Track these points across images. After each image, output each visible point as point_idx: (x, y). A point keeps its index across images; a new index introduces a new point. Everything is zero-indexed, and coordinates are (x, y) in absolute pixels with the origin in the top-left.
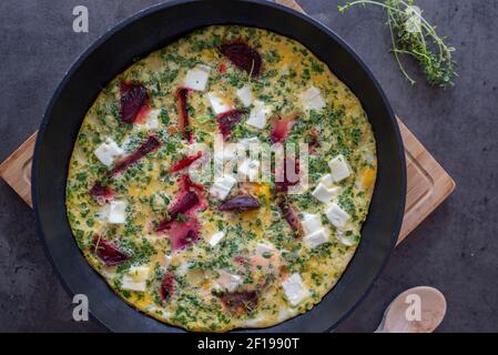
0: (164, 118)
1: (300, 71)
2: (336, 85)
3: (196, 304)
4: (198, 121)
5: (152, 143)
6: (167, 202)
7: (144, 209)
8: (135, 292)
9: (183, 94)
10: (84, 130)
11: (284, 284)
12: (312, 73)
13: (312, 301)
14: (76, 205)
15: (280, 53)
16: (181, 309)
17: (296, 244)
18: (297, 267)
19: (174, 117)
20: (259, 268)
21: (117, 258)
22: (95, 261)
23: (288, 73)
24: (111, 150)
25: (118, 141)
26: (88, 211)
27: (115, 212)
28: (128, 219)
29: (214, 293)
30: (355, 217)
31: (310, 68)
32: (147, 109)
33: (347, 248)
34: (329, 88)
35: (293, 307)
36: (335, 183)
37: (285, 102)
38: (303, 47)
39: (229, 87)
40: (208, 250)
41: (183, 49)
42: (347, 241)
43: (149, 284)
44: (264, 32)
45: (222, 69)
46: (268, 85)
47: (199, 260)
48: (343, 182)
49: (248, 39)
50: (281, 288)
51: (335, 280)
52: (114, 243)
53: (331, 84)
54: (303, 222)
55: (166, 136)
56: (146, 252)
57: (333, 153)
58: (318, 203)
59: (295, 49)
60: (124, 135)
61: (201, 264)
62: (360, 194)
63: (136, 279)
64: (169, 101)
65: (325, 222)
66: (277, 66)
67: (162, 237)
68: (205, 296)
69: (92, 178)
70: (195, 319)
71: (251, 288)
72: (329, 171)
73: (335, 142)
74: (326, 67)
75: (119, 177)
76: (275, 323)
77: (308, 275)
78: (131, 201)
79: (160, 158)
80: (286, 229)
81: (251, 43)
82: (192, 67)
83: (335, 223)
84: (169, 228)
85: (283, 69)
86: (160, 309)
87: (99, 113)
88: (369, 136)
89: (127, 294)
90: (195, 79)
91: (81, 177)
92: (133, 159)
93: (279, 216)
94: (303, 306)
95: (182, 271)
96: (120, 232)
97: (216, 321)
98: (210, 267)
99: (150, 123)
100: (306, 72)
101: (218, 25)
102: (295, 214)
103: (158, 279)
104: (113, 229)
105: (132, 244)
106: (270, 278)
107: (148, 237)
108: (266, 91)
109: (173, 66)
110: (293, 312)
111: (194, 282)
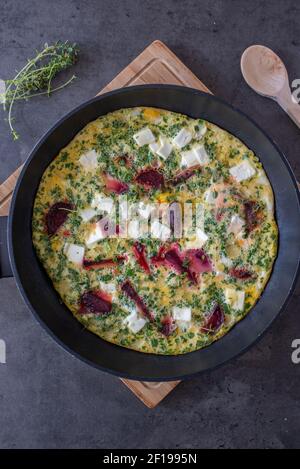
0: (107, 279)
1: (67, 171)
2: (77, 142)
3: (255, 251)
4: (109, 252)
5: (127, 288)
6: (174, 275)
7: (180, 293)
8: (246, 299)
9: (87, 264)
10: (117, 341)
11: (238, 180)
12: (69, 161)
13: (252, 157)
14: (177, 347)
15: (53, 187)
16: (259, 263)
17: (205, 171)
18: (224, 170)
19: (106, 271)
20: (225, 200)
21: (219, 314)
22: (221, 331)
23: (69, 181)
24: (133, 320)
25: (126, 314)
26: (182, 337)
27: (183, 316)
28: (187, 306)
29: (246, 236)
30: (184, 124)
31: (64, 163)
32: (100, 292)
33: (208, 130)
34: (79, 148)
35: (257, 172)
36: (156, 141)
37: (92, 182)
38: (48, 169)
39: (81, 227)
40: (211, 242)
41: (52, 265)
42: (203, 130)
43: (239, 289)
44: (37, 200)
45: (66, 234)
46: (79, 196)
47: (219, 250)
48: (156, 134)
49: (43, 214)
50: (241, 183)
51: (235, 139)
52: (207, 317)
53: (77, 146)
54: (189, 166)
55: (121, 277)
56: (213, 291)
57: (132, 143)
58: (173, 154)
59: (49, 176)
60: (121, 310)
61: (223, 248)
62: (165, 120)
63: (235, 298)
64: (93, 275)
65: (188, 148)
66: (63, 190)
67: (201, 278)
68: (248, 244)
69: (155, 335)
70: (267, 252)
71: (241, 207)
72: (147, 146)
73: (123, 142)
74: (63, 150)
75: (154, 313)
76: (270, 191)
77: (231, 161)
78: (173, 303)
79: (138, 281)
80: (194, 179)
81: (46, 211)
82: (66, 258)
83: (189, 139)
84: (194, 274)
85: (65, 184)
86: (259, 280)
87: (104, 330)
88: (118, 114)
89: (247, 305)
90: (76, 255)
91: (155, 343)
92: (140, 302)
93: (183, 185)
94: (256, 165)
95: (228, 262)
96: (198, 312)
97: (269, 234)
98: (225, 241)
99: (111, 290)
100: (67, 166)
101: (32, 238)
102: (182, 172)
103: (235, 281)
104: (196, 317)
105: (207, 302)
106: (233, 192)
107: (202, 290)
108: (83, 198)
109: (66, 273)
110: (261, 173)
111: (237, 253)
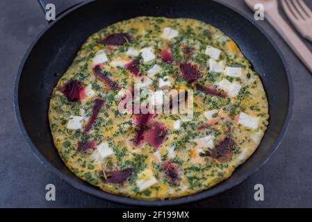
0: (96, 87)
1: (152, 28)
2: (176, 21)
3: (198, 170)
4: (118, 78)
5: (98, 104)
6: (131, 124)
7: (121, 138)
8: (152, 187)
9: (97, 69)
10: (52, 121)
11: (240, 122)
12: (160, 25)
13: (264, 119)
14: (74, 163)
15: (135, 27)
16: (191, 179)
17: (226, 100)
18: (238, 109)
19: (101, 84)
20: (217, 124)
21: (127, 174)
22: (110, 187)
23: (147, 33)
24: (76, 122)
25: (77, 114)
26: (85, 162)
27: (103, 151)
28: (114, 150)
29: (202, 155)
30: (244, 67)
31: (156, 24)
32: (82, 89)
33: (255, 83)
34: (173, 25)
35: (257, 130)
36: (218, 61)
37: (157, 42)
38: (144, 17)
39: (121, 54)
40: (177, 132)
41: (82, 55)
42: (252, 80)
43: (157, 177)
44: (119, 23)
45: (111, 49)
46: (141, 41)
47: (176, 141)
48: (221, 58)
49: (113, 31)
50: (240, 125)
51: (266, 100)
52: (116, 167)
53: (172, 23)
54: (220, 87)
55: (104, 95)
56: (140, 161)
57: (203, 48)
58: (219, 74)
59: (141, 21)
60: (79, 110)
61: (179, 142)
62: (235, 57)
63: (146, 180)
64: (92, 78)
65: (231, 80)
66: (139, 33)
67: (143, 145)
68: (198, 161)
69: (75, 142)
70: (204, 178)
71: (222, 137)
72: (209, 57)
73: (199, 43)
74: (163, 18)
75: (92, 132)
76: (253, 149)
77: (248, 110)
78: (109, 139)
79: (108, 107)
80: (214, 98)
81: (116, 32)
82: (93, 57)
83: (237, 76)
84: (142, 138)
85: (143, 32)
86: (177, 188)
87: (55, 108)
88: (213, 29)
89: (147, 192)
90: (100, 58)
91: (67, 144)
92: (94, 118)
93: (204, 95)
94: (263, 126)
95: (172, 154)
96: (115, 160)
97: (219, 170)
98: (186, 141)
99: (90, 93)
100: (156, 26)
101: (91, 34)
102: (212, 87)
103: (161, 170)
104: (109, 160)
105: (128, 162)
106: (229, 125)
107: (134, 151)
108: (142, 44)
109: (82, 64)
110: (261, 133)
111: (183, 156)
